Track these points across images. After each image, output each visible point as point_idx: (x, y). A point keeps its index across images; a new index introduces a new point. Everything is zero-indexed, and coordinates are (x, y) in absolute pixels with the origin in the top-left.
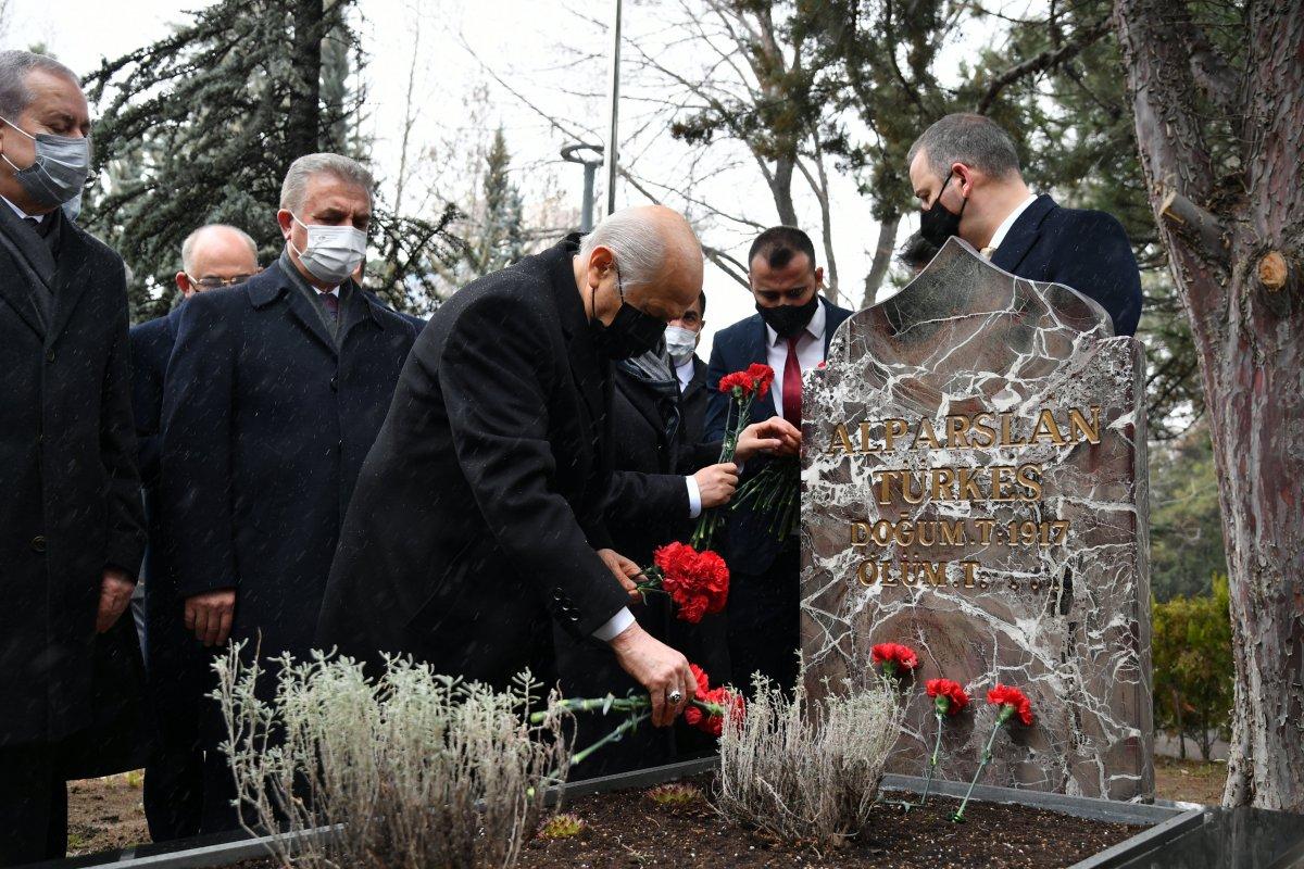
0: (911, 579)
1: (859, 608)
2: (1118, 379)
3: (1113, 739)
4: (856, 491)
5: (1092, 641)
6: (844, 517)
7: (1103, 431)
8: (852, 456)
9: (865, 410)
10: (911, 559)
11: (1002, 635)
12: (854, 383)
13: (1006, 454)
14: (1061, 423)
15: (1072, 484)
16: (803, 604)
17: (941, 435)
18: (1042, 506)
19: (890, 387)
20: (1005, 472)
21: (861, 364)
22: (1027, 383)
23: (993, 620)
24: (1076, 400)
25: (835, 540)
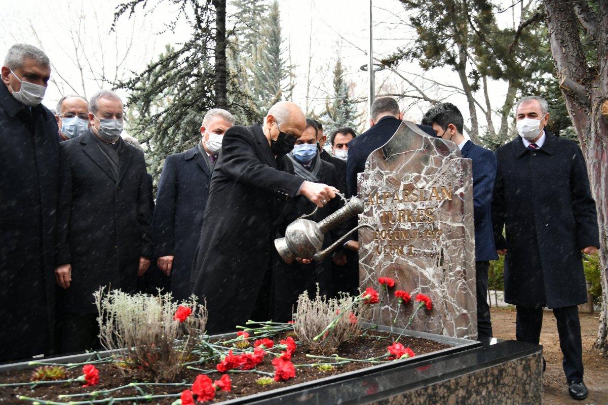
0: (392, 252)
1: (377, 264)
2: (458, 175)
3: (458, 314)
4: (375, 219)
5: (451, 276)
7: (453, 196)
8: (373, 206)
9: (377, 189)
10: (392, 245)
11: (421, 273)
12: (373, 178)
13: (422, 205)
14: (439, 192)
15: (443, 216)
16: (360, 262)
17: (401, 198)
18: (433, 225)
19: (385, 179)
20: (421, 212)
21: (375, 171)
22: (428, 177)
23: (419, 268)
24: (444, 183)
25: (369, 238)
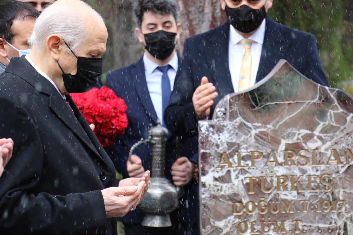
0: (266, 230)
4: (235, 187)
6: (228, 200)
8: (232, 169)
9: (239, 146)
10: (266, 220)
12: (232, 132)
13: (315, 169)
14: (342, 156)
15: (347, 185)
17: (281, 159)
18: (333, 194)
19: (253, 135)
20: (314, 178)
21: (236, 122)
22: (325, 136)
24: (348, 145)
25: (223, 212)
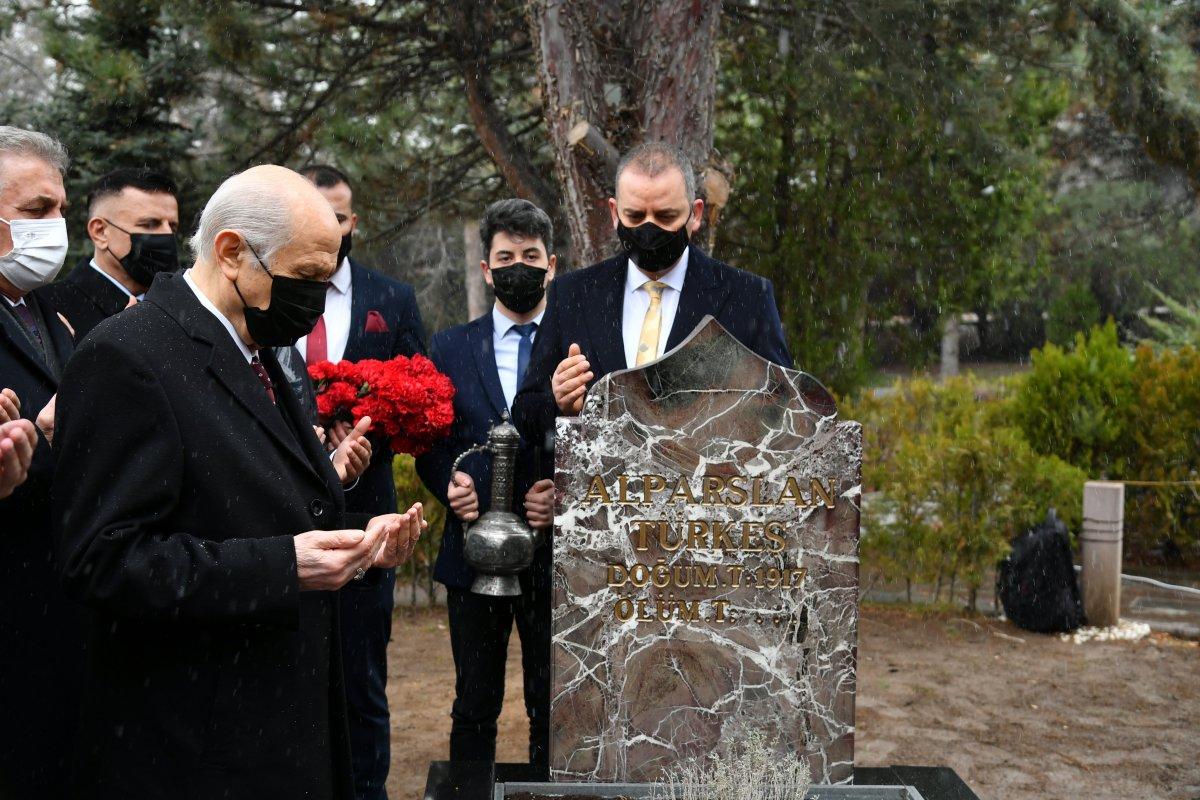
0: (665, 615)
1: (614, 641)
2: (851, 458)
3: (834, 735)
4: (613, 537)
5: (822, 663)
6: (601, 560)
7: (839, 500)
8: (609, 505)
9: (623, 465)
10: (666, 598)
11: (747, 660)
12: (612, 439)
13: (756, 512)
14: (805, 490)
15: (811, 541)
16: (557, 638)
17: (697, 492)
18: (785, 556)
19: (649, 446)
20: (754, 527)
21: (620, 422)
22: (777, 454)
23: (740, 649)
24: (816, 471)
25: (591, 580)
